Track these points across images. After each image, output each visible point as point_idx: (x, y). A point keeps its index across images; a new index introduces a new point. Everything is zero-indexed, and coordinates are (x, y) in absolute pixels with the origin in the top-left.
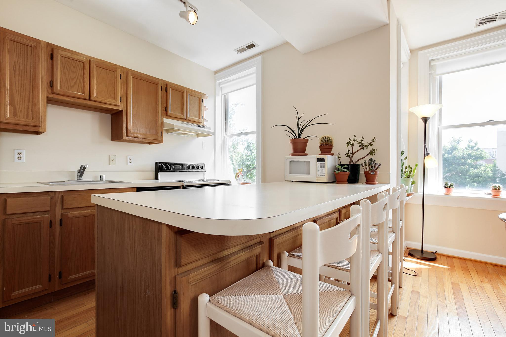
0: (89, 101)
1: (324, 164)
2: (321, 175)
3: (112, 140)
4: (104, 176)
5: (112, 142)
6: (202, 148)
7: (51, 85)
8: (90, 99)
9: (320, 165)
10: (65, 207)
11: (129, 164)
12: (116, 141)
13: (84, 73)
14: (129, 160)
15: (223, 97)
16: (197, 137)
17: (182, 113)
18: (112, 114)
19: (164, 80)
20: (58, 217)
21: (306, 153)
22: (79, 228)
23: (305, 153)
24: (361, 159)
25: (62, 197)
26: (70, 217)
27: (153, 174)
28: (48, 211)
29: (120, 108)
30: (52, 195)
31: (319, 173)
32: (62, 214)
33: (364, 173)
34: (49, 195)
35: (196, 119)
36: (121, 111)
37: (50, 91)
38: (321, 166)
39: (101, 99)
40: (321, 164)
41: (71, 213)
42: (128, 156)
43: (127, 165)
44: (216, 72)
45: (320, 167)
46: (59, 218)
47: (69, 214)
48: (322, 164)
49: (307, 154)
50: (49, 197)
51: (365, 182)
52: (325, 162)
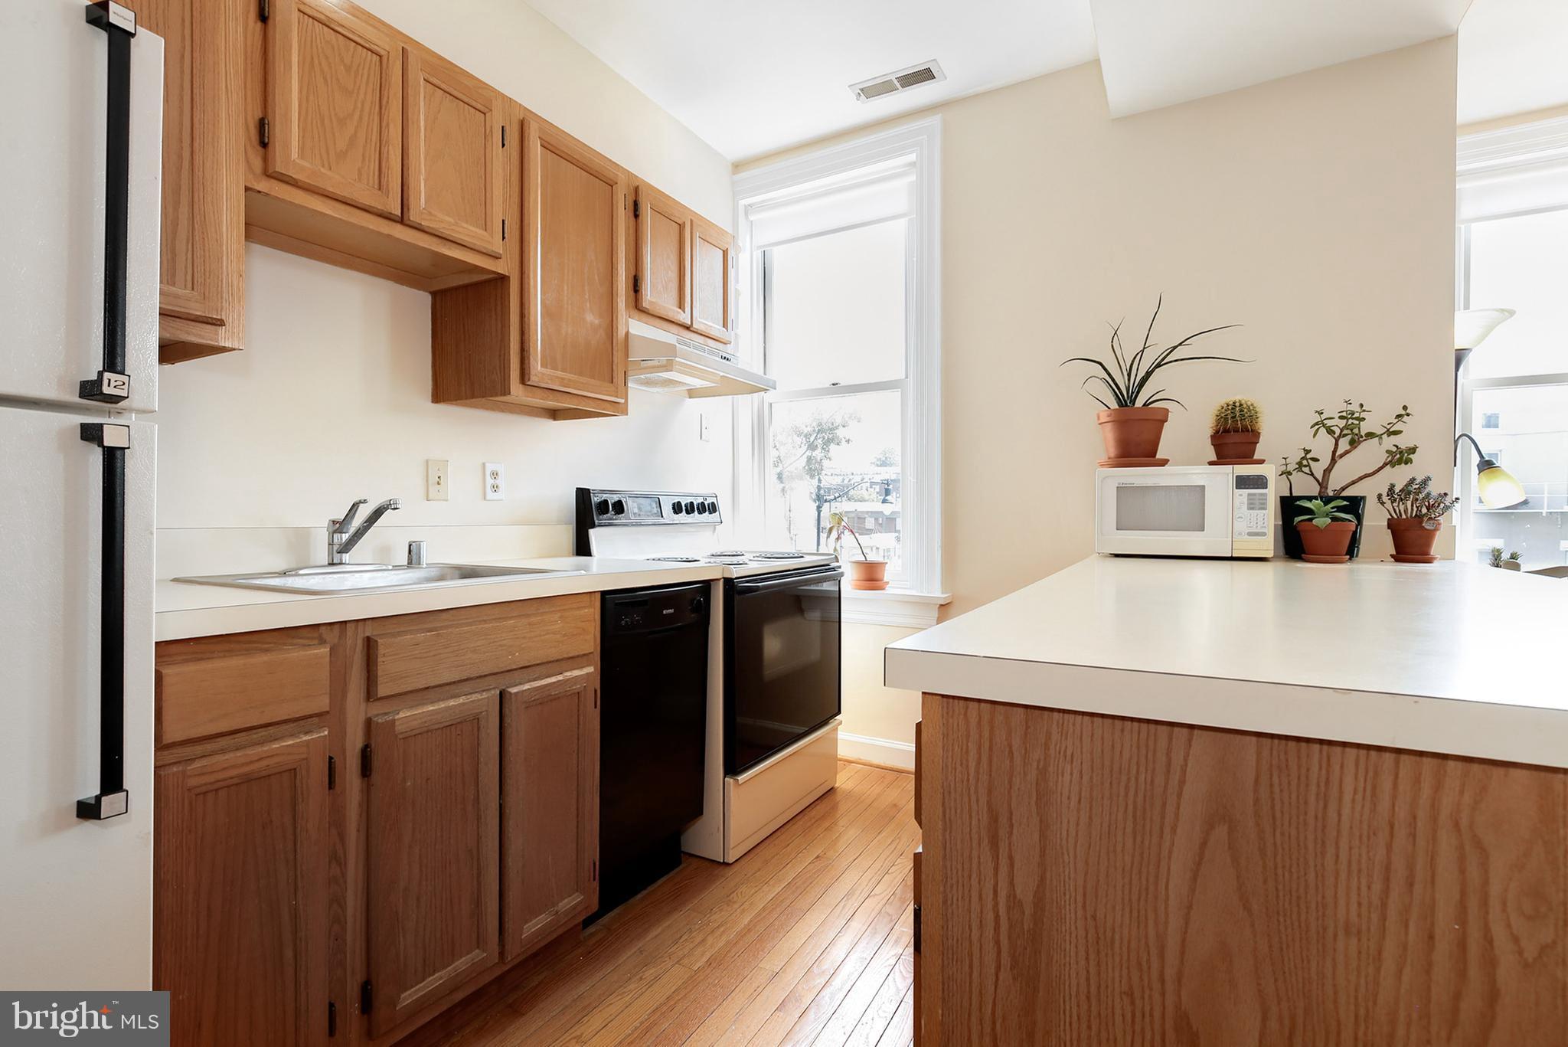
0: (399, 227)
1: (1265, 494)
2: (1250, 534)
3: (439, 395)
4: (424, 546)
5: (436, 405)
6: (701, 438)
7: (263, 135)
8: (402, 220)
9: (1245, 500)
10: (382, 691)
11: (490, 495)
12: (456, 405)
13: (384, 102)
14: (490, 481)
15: (758, 255)
16: (687, 396)
17: (681, 306)
18: (434, 294)
19: (629, 172)
20: (355, 741)
21: (1160, 455)
22: (428, 779)
23: (1157, 457)
24: (1361, 478)
25: (370, 644)
26: (402, 733)
27: (567, 535)
28: (320, 715)
29: (500, 268)
30: (332, 636)
31: (1241, 526)
32: (369, 723)
33: (1386, 523)
34: (322, 642)
35: (716, 329)
36: (503, 279)
37: (257, 163)
38: (1249, 504)
39: (443, 222)
40: (1249, 495)
41: (402, 715)
42: (487, 465)
43: (485, 498)
44: (738, 166)
45: (1245, 506)
46: (359, 744)
47: (397, 723)
48: (1254, 494)
49: (1163, 463)
50: (325, 650)
51: (1392, 556)
52: (1266, 488)
